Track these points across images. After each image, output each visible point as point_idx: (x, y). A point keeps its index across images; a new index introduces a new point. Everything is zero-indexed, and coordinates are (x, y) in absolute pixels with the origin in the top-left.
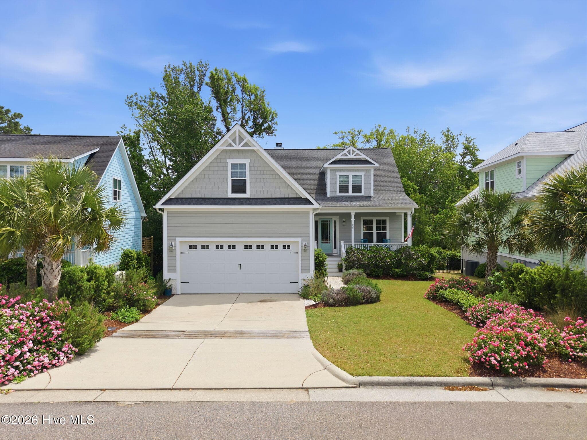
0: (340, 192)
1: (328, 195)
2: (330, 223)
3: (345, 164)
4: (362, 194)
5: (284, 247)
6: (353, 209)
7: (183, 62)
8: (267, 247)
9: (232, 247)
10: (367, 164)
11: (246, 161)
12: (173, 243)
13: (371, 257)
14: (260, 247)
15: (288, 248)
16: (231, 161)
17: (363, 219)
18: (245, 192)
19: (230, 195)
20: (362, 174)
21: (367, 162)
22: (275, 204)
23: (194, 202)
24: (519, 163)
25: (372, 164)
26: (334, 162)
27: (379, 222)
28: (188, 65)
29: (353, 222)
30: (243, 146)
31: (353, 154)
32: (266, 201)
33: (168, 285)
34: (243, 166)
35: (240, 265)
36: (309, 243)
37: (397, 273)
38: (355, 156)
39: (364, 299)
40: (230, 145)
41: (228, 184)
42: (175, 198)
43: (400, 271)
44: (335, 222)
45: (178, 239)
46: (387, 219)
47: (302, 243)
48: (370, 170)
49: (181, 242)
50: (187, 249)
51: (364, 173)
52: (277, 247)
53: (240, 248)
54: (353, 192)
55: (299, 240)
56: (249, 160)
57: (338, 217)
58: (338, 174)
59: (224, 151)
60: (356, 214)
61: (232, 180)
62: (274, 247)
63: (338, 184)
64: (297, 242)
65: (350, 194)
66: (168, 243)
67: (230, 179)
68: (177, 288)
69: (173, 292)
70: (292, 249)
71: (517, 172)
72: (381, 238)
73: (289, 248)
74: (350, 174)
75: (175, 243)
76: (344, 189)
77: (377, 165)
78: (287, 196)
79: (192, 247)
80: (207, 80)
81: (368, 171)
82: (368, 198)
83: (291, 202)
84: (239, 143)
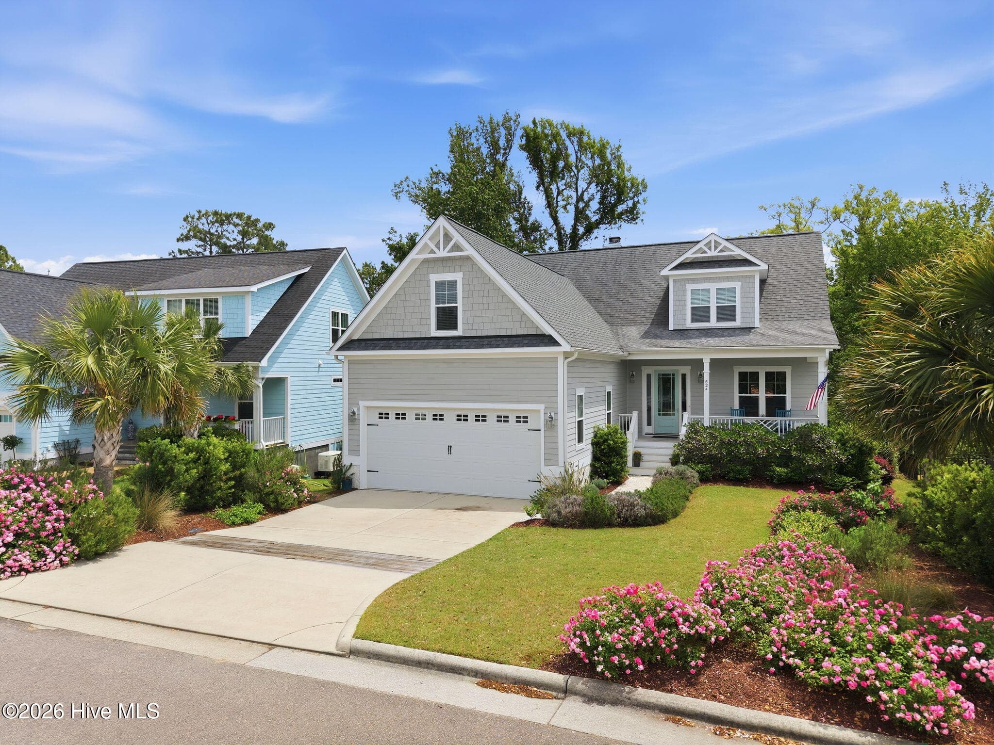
0: (692, 321)
1: (671, 327)
2: (673, 379)
3: (702, 268)
4: (738, 323)
5: (519, 420)
6: (707, 352)
7: (479, 117)
8: (492, 419)
9: (438, 417)
10: (745, 265)
11: (457, 276)
12: (355, 410)
13: (729, 443)
14: (480, 418)
15: (524, 422)
16: (435, 278)
17: (737, 370)
18: (455, 327)
19: (434, 333)
20: (737, 285)
21: (746, 262)
22: (498, 346)
23: (382, 345)
25: (756, 265)
26: (682, 266)
27: (769, 376)
28: (487, 121)
29: (706, 377)
30: (449, 252)
31: (716, 248)
32: (486, 341)
33: (348, 474)
34: (453, 285)
35: (450, 448)
36: (556, 414)
37: (779, 475)
38: (721, 251)
39: (619, 517)
40: (432, 252)
41: (430, 315)
42: (358, 340)
43: (787, 473)
44: (684, 377)
45: (362, 404)
46: (788, 370)
47: (545, 414)
48: (753, 276)
49: (368, 408)
50: (375, 419)
51: (740, 283)
52: (506, 419)
53: (450, 418)
54: (719, 319)
55: (541, 407)
56: (461, 275)
57: (689, 367)
58: (689, 287)
59: (425, 261)
60: (713, 362)
61: (438, 308)
62: (503, 419)
63: (689, 306)
64: (539, 411)
65: (713, 323)
66: (349, 409)
67: (433, 306)
68: (361, 478)
69: (355, 484)
70: (531, 424)
72: (776, 406)
73: (527, 422)
74: (713, 287)
75: (358, 409)
76: (701, 313)
77: (764, 267)
78: (520, 332)
79: (384, 416)
80: (518, 141)
81: (746, 278)
82: (745, 330)
83: (526, 342)
84: (445, 248)
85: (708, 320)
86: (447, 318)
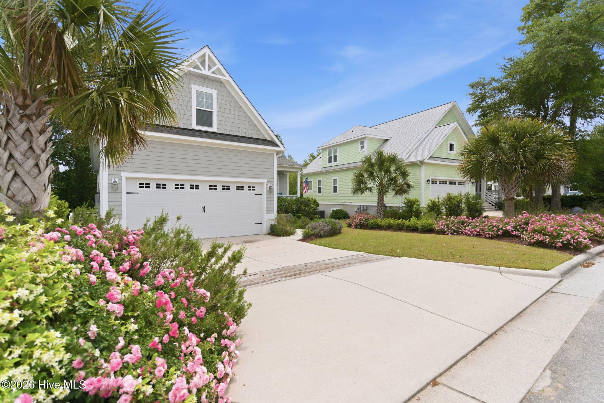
5: (250, 189)
8: (233, 188)
9: (194, 187)
11: (214, 92)
12: (117, 180)
14: (226, 188)
15: (253, 190)
16: (196, 88)
18: (211, 125)
19: (195, 127)
22: (246, 142)
23: (151, 128)
24: (362, 143)
32: (236, 138)
34: (210, 96)
35: (204, 208)
36: (273, 185)
40: (199, 69)
41: (192, 113)
45: (124, 175)
47: (267, 185)
49: (127, 178)
50: (136, 188)
52: (242, 188)
53: (204, 188)
55: (265, 181)
56: (216, 91)
59: (187, 74)
61: (197, 109)
62: (240, 188)
64: (262, 184)
66: (110, 179)
67: (194, 107)
70: (257, 191)
71: (360, 148)
75: (121, 179)
78: (254, 136)
79: (143, 186)
83: (259, 142)
84: (209, 69)
86: (205, 118)
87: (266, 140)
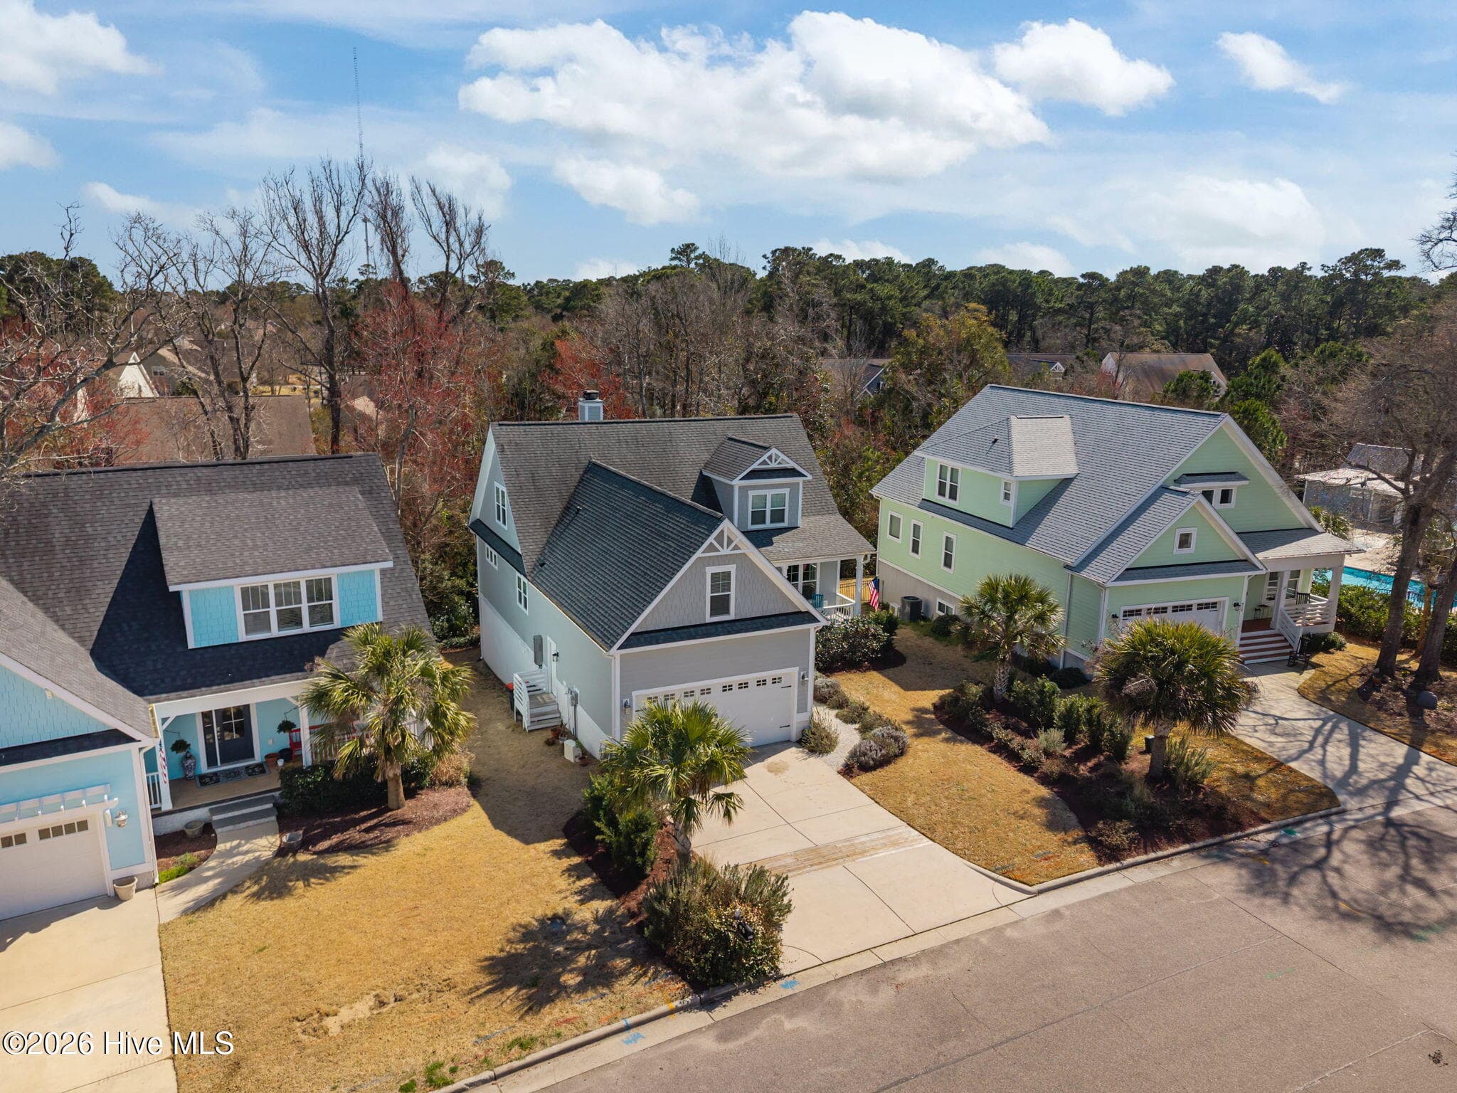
0: (752, 523)
3: (763, 478)
4: (785, 524)
5: (774, 681)
8: (752, 685)
9: (706, 691)
10: (796, 477)
11: (732, 568)
12: (628, 700)
14: (744, 685)
15: (779, 682)
16: (710, 570)
18: (728, 612)
19: (709, 619)
20: (786, 491)
21: (793, 473)
23: (663, 637)
25: (804, 476)
26: (747, 477)
27: (806, 567)
30: (731, 550)
31: (775, 461)
32: (758, 623)
34: (727, 575)
36: (806, 674)
38: (779, 463)
40: (715, 550)
41: (705, 604)
45: (634, 694)
47: (798, 674)
48: (799, 485)
49: (638, 697)
50: (644, 704)
51: (789, 490)
52: (764, 683)
53: (717, 691)
54: (772, 521)
55: (795, 669)
56: (734, 566)
58: (751, 493)
59: (705, 559)
61: (712, 597)
62: (761, 683)
63: (750, 510)
64: (793, 673)
65: (768, 524)
66: (621, 701)
67: (709, 595)
70: (784, 683)
73: (781, 682)
74: (769, 493)
75: (631, 700)
76: (759, 517)
77: (810, 477)
78: (782, 611)
81: (794, 488)
82: (793, 530)
84: (728, 547)
85: (764, 522)
86: (720, 604)
87: (801, 612)
